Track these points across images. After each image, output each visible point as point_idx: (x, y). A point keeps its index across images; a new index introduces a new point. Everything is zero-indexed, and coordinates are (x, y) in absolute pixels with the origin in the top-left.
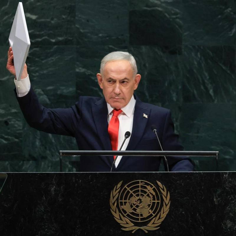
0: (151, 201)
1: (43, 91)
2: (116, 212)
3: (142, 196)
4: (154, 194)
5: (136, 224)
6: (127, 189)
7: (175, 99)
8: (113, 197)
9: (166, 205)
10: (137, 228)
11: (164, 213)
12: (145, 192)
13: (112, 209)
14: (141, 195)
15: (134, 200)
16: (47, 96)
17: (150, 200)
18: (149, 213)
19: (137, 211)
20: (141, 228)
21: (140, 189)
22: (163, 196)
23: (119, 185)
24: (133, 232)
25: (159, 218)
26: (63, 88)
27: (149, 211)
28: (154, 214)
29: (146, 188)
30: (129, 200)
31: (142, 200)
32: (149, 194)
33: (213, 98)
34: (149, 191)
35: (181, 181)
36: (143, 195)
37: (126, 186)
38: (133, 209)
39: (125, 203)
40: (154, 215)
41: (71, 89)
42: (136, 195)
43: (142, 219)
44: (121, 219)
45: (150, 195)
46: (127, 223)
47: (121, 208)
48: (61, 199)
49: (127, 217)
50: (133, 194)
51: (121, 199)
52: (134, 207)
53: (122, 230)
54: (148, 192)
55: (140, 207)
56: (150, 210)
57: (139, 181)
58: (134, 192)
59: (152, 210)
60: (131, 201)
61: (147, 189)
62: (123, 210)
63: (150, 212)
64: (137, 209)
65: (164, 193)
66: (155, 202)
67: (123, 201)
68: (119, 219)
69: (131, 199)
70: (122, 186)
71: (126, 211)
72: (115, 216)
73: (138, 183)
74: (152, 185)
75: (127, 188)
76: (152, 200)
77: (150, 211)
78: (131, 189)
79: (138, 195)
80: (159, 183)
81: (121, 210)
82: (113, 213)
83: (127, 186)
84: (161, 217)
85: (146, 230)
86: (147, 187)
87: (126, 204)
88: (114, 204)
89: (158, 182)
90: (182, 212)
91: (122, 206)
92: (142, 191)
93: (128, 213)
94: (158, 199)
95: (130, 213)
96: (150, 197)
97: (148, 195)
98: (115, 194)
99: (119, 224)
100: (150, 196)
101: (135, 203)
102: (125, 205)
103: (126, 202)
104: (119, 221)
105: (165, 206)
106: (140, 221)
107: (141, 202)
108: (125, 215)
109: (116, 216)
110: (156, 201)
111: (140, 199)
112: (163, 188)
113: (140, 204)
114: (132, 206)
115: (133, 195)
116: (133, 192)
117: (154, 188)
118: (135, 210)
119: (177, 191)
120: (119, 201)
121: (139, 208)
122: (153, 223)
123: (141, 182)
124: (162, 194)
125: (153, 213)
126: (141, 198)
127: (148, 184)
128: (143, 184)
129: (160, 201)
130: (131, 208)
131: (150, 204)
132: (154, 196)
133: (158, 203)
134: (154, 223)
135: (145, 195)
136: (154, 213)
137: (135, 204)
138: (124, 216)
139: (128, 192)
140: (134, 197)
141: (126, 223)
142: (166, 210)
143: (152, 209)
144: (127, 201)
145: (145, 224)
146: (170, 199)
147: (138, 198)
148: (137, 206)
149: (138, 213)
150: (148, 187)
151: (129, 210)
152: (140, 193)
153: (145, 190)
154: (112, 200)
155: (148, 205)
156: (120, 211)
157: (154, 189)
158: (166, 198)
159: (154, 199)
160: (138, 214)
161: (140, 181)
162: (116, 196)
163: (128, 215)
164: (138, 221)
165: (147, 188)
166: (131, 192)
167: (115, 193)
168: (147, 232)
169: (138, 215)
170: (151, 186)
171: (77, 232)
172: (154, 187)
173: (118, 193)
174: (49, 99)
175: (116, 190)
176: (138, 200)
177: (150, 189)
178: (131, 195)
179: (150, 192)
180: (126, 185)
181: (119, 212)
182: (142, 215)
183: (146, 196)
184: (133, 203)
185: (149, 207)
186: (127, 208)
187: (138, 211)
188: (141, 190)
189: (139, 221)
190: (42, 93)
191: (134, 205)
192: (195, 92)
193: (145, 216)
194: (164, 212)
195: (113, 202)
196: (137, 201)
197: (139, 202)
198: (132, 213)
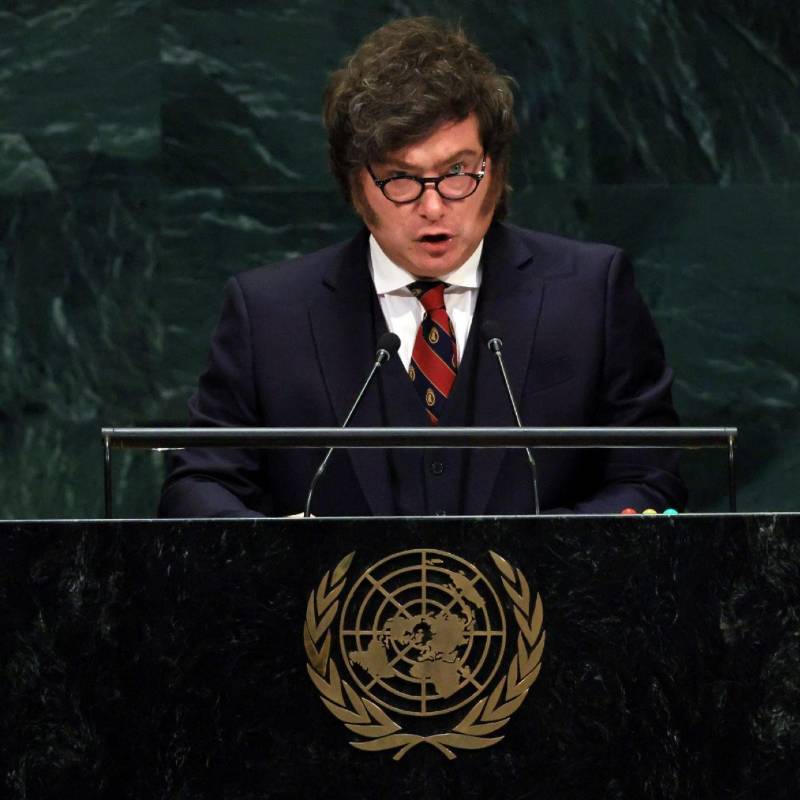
0: (466, 633)
1: (30, 140)
2: (327, 678)
3: (432, 613)
4: (480, 603)
5: (409, 725)
6: (371, 586)
8: (318, 619)
9: (529, 649)
10: (415, 739)
11: (519, 680)
12: (446, 598)
13: (315, 664)
14: (430, 607)
15: (401, 627)
16: (46, 159)
17: (466, 629)
18: (462, 679)
19: (412, 671)
20: (429, 739)
21: (424, 584)
22: (516, 611)
23: (340, 571)
24: (397, 757)
25: (502, 701)
27: (462, 670)
28: (482, 684)
29: (446, 579)
30: (380, 627)
31: (433, 630)
32: (462, 603)
34: (459, 591)
35: (588, 553)
36: (437, 610)
37: (367, 574)
38: (396, 666)
39: (366, 640)
40: (481, 688)
42: (408, 609)
43: (431, 705)
44: (350, 706)
45: (466, 610)
46: (374, 722)
47: (349, 659)
48: (109, 628)
49: (372, 696)
50: (398, 605)
51: (350, 625)
52: (401, 655)
53: (351, 747)
54: (457, 598)
55: (425, 656)
56: (463, 666)
57: (420, 555)
58: (401, 598)
59: (472, 669)
60: (388, 633)
61: (454, 586)
62: (357, 668)
63: (464, 676)
64: (411, 666)
65: (522, 600)
66: (485, 637)
67: (358, 633)
68: (343, 704)
69: (387, 625)
70: (352, 574)
71: (369, 672)
72: (324, 693)
73: (417, 559)
74: (473, 567)
75: (371, 579)
76: (471, 628)
77: (466, 671)
78: (389, 586)
79: (415, 610)
80: (500, 561)
81: (350, 669)
82: (318, 681)
83: (372, 574)
84: (508, 697)
85: (451, 748)
86: (453, 575)
87: (370, 646)
88: (319, 645)
89: (495, 556)
90: (596, 675)
91: (352, 654)
92: (432, 593)
93: (376, 680)
94: (497, 626)
95: (382, 679)
96: (464, 616)
97: (457, 609)
98: (323, 603)
99: (341, 723)
100: (463, 612)
101: (403, 640)
102: (365, 648)
103: (370, 638)
104: (341, 714)
105: (526, 652)
106: (424, 713)
107: (427, 637)
108: (366, 689)
109: (331, 691)
110: (489, 633)
111: (424, 626)
112: (514, 581)
113: (424, 642)
114: (391, 654)
115: (396, 609)
116: (397, 598)
117: (480, 581)
118: (404, 667)
119: (571, 592)
120: (343, 632)
121: (420, 659)
122: (478, 722)
123: (430, 556)
124: (514, 603)
125: (477, 678)
126: (429, 621)
127: (456, 567)
128: (436, 565)
129: (503, 633)
130: (389, 661)
132: (479, 613)
133: (496, 640)
134: (483, 720)
135: (446, 609)
136: (480, 678)
137: (406, 646)
138: (361, 693)
139: (378, 597)
140: (402, 615)
141: (369, 721)
142: (527, 668)
143: (471, 663)
144: (374, 632)
145: (446, 724)
146: (545, 626)
147: (417, 620)
148: (414, 654)
149: (418, 681)
150: (458, 578)
151: (380, 669)
152: (424, 600)
153: (444, 588)
154: (313, 630)
155: (457, 648)
156: (344, 674)
157: (480, 586)
158: (529, 619)
159: (481, 626)
160: (418, 686)
161: (424, 551)
162: (329, 612)
163: (377, 690)
164: (417, 714)
165: (451, 581)
166: (389, 597)
168: (451, 755)
170: (470, 574)
171: (175, 759)
172: (480, 575)
173: (337, 602)
174: (54, 173)
175: (329, 589)
176: (416, 630)
177: (462, 586)
178: (390, 610)
179: (464, 598)
180: (369, 570)
181: (342, 678)
182: (431, 689)
183: (449, 613)
184: (397, 642)
185: (460, 655)
186: (372, 660)
187: (418, 672)
188: (428, 588)
189: (419, 710)
190: (25, 148)
191: (401, 647)
193: (444, 692)
194: (522, 676)
195: (317, 636)
196: (411, 631)
197: (420, 636)
198: (395, 682)
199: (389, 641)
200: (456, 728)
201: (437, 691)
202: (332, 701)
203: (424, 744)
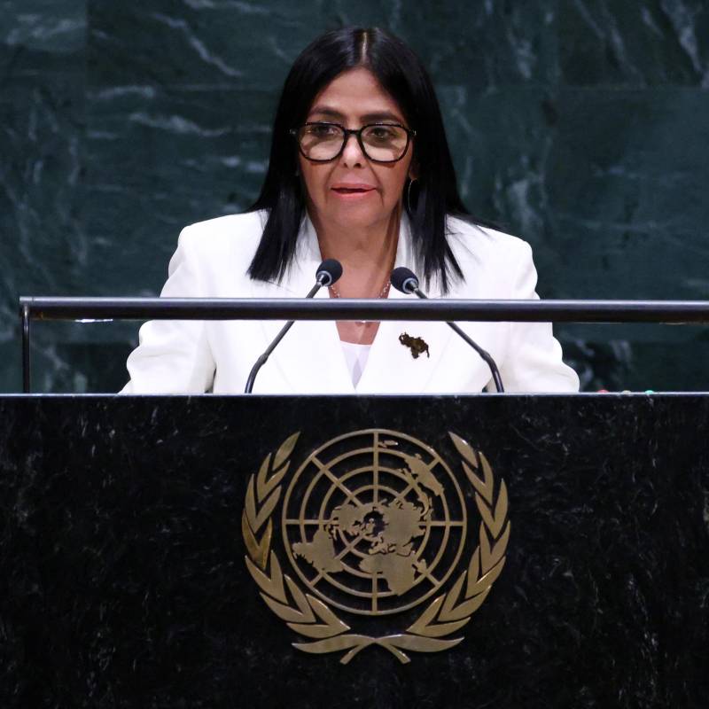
0: (423, 524)
2: (268, 573)
3: (385, 500)
4: (439, 489)
5: (359, 625)
6: (318, 470)
7: (525, 69)
8: (259, 506)
9: (492, 541)
10: (365, 641)
11: (480, 576)
12: (400, 484)
13: (254, 556)
14: (382, 494)
15: (350, 516)
17: (422, 519)
18: (417, 574)
19: (362, 565)
20: (380, 641)
21: (376, 468)
22: (478, 500)
23: (283, 453)
24: (345, 660)
25: (462, 599)
26: (30, 18)
27: (417, 564)
28: (439, 579)
29: (401, 463)
30: (327, 516)
31: (385, 520)
32: (418, 490)
33: (697, 66)
34: (415, 476)
35: (558, 435)
36: (391, 497)
37: (312, 457)
38: (344, 559)
39: (311, 530)
40: (438, 584)
41: (65, 25)
42: (357, 496)
43: (383, 603)
44: (292, 603)
45: (422, 497)
46: (319, 621)
47: (292, 551)
48: (26, 515)
49: (317, 591)
50: (346, 491)
51: (294, 514)
52: (350, 547)
53: (293, 648)
54: (413, 484)
55: (377, 549)
56: (419, 560)
57: (371, 436)
58: (352, 483)
59: (429, 564)
60: (335, 522)
61: (409, 470)
62: (301, 561)
63: (419, 571)
64: (361, 559)
65: (484, 487)
66: (443, 528)
67: (302, 522)
68: (286, 602)
69: (334, 513)
70: (296, 457)
71: (314, 566)
73: (368, 440)
74: (432, 451)
75: (318, 463)
76: (428, 517)
77: (422, 566)
78: (337, 470)
79: (366, 497)
80: (462, 444)
81: (293, 562)
82: (258, 575)
83: (318, 456)
84: (469, 593)
85: (404, 651)
86: (408, 458)
87: (315, 536)
88: (259, 535)
89: (454, 437)
90: (565, 571)
91: (296, 546)
92: (385, 478)
93: (322, 574)
94: (456, 515)
95: (329, 574)
96: (420, 504)
97: (412, 497)
98: (263, 490)
99: (283, 623)
100: (420, 499)
101: (352, 531)
102: (310, 539)
103: (316, 527)
104: (283, 612)
105: (488, 544)
106: (375, 612)
107: (380, 526)
108: (310, 584)
109: (272, 586)
110: (448, 523)
111: (375, 515)
112: (476, 466)
113: (375, 533)
114: (339, 545)
115: (345, 496)
116: (345, 483)
117: (439, 465)
118: (353, 560)
119: (539, 479)
120: (285, 522)
121: (371, 551)
122: (435, 621)
123: (383, 437)
124: (475, 490)
125: (434, 573)
126: (381, 510)
127: (412, 449)
128: (389, 447)
129: (464, 524)
130: (337, 554)
131: (421, 538)
132: (437, 501)
133: (456, 531)
134: (439, 619)
135: (400, 496)
136: (438, 573)
137: (355, 537)
138: (305, 589)
140: (351, 503)
141: (314, 621)
143: (428, 556)
144: (320, 521)
145: (400, 623)
146: (509, 516)
147: (367, 508)
148: (364, 546)
149: (368, 576)
150: (414, 462)
151: (327, 563)
152: (376, 486)
153: (398, 473)
154: (253, 519)
155: (413, 540)
156: (286, 568)
157: (438, 471)
158: (492, 507)
159: (439, 515)
160: (370, 581)
161: (376, 431)
162: (270, 500)
163: (322, 585)
164: (367, 612)
165: (406, 466)
166: (337, 482)
167: (265, 487)
168: (404, 658)
169: (365, 584)
170: (427, 458)
171: (98, 660)
172: (438, 459)
173: (279, 488)
175: (270, 473)
176: (367, 518)
177: (419, 471)
178: (339, 497)
179: (420, 485)
180: (316, 452)
181: (284, 572)
182: (383, 584)
183: (404, 502)
184: (345, 533)
185: (416, 548)
186: (319, 553)
187: (368, 566)
188: (381, 473)
189: (370, 608)
191: (350, 538)
192: (617, 40)
193: (397, 589)
194: (484, 571)
195: (256, 526)
196: (361, 520)
197: (370, 527)
198: (342, 576)
199: (337, 531)
200: (411, 629)
201: (390, 586)
202: (272, 598)
203: (375, 646)
